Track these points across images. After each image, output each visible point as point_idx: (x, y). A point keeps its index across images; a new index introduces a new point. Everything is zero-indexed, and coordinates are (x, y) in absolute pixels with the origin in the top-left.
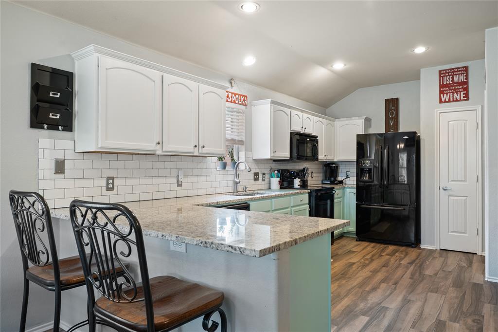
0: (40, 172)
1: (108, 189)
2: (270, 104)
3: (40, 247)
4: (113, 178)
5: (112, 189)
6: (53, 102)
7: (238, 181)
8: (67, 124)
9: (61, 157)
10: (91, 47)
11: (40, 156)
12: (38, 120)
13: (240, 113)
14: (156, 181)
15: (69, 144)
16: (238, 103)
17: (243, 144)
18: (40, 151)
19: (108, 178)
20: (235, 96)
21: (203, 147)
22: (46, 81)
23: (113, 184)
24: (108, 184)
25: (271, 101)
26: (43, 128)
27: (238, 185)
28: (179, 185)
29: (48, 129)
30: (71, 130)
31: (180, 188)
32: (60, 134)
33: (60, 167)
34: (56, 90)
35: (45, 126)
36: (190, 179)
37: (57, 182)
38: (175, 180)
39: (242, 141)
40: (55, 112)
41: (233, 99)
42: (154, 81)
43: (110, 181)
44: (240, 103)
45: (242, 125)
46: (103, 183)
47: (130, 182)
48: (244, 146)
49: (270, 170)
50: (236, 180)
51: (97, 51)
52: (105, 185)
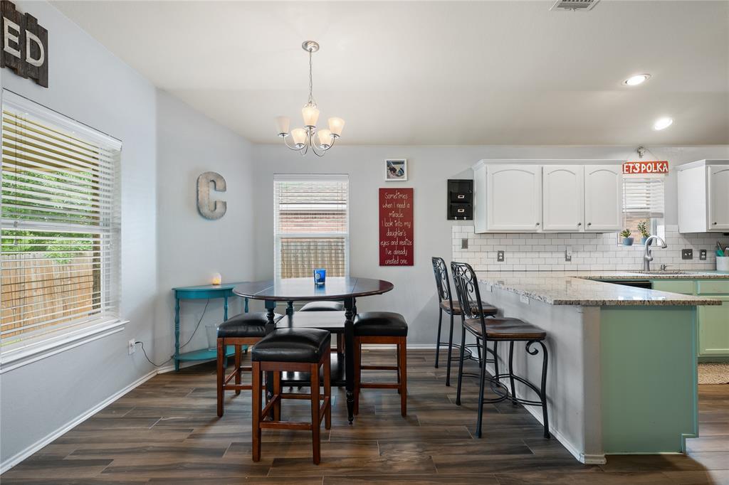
0: (453, 247)
1: (499, 260)
2: (704, 166)
3: (444, 289)
4: (503, 252)
5: (502, 260)
6: (461, 201)
7: (649, 258)
8: (469, 215)
9: (465, 237)
10: (482, 161)
11: (453, 237)
12: (452, 214)
13: (658, 182)
14: (542, 255)
15: (470, 229)
16: (652, 172)
17: (662, 217)
18: (453, 234)
19: (499, 252)
20: (646, 165)
21: (590, 224)
22: (455, 190)
23: (503, 256)
24: (499, 256)
25: (706, 161)
26: (454, 219)
27: (650, 262)
28: (568, 259)
29: (457, 219)
30: (472, 219)
31: (569, 262)
32: (465, 222)
33: (465, 244)
34: (461, 194)
35: (465, 218)
36: (580, 255)
37: (463, 253)
38: (563, 255)
39: (662, 214)
40: (461, 208)
41: (643, 170)
42: (533, 174)
43: (501, 254)
44: (654, 171)
45: (660, 196)
46: (496, 255)
47: (517, 255)
48: (663, 219)
49: (717, 247)
50: (646, 256)
51: (486, 163)
52: (497, 257)
